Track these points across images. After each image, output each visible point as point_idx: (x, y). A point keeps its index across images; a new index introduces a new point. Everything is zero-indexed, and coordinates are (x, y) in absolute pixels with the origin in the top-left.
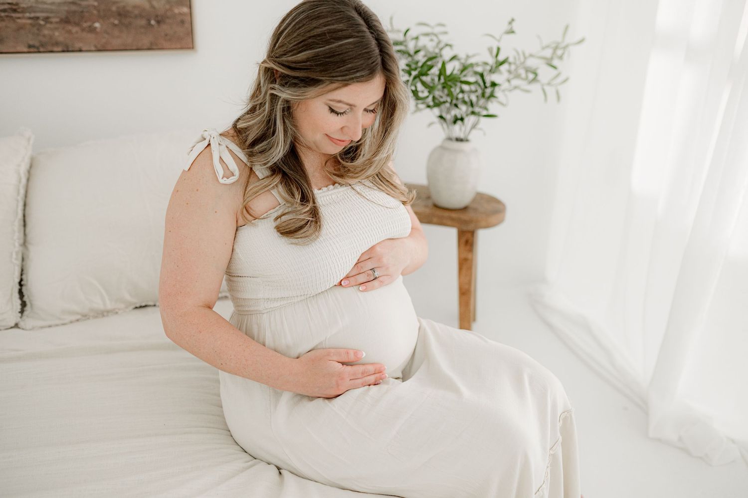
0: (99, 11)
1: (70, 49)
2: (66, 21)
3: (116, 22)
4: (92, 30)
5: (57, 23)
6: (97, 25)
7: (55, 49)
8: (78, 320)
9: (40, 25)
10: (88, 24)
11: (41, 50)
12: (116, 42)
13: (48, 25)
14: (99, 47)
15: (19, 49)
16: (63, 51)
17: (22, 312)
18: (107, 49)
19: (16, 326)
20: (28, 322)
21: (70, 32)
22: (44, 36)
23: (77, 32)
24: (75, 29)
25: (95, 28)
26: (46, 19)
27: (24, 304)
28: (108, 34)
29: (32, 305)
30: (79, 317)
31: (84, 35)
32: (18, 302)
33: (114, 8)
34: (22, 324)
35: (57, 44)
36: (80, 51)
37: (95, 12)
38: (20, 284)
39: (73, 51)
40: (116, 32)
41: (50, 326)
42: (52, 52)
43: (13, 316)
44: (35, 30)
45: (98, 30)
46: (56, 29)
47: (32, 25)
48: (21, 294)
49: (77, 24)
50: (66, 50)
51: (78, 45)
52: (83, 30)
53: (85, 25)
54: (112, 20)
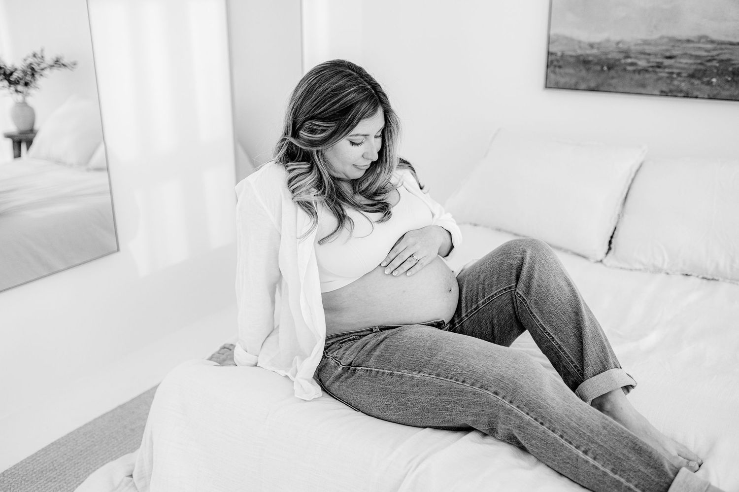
0: (718, 70)
1: (690, 96)
2: (692, 76)
3: (729, 79)
4: (709, 83)
5: (685, 77)
6: (714, 80)
7: (679, 95)
8: (640, 270)
9: (674, 78)
10: (708, 79)
11: (669, 94)
12: (725, 93)
13: (679, 79)
14: (711, 96)
15: (654, 93)
16: (684, 97)
17: (607, 253)
18: (717, 98)
19: (601, 261)
20: (610, 260)
21: (692, 84)
22: (674, 85)
23: (698, 85)
24: (696, 82)
25: (712, 82)
26: (679, 74)
27: (610, 249)
28: (721, 87)
29: (615, 251)
30: (642, 267)
31: (703, 87)
32: (607, 247)
33: (730, 69)
34: (605, 261)
35: (681, 91)
36: (696, 97)
37: (715, 71)
38: (612, 237)
39: (691, 97)
40: (727, 87)
41: (621, 268)
42: (676, 96)
43: (601, 254)
44: (669, 81)
45: (714, 84)
46: (684, 81)
47: (668, 78)
48: (610, 242)
49: (699, 79)
50: (687, 96)
51: (696, 93)
52: (703, 83)
53: (705, 79)
54: (727, 77)
